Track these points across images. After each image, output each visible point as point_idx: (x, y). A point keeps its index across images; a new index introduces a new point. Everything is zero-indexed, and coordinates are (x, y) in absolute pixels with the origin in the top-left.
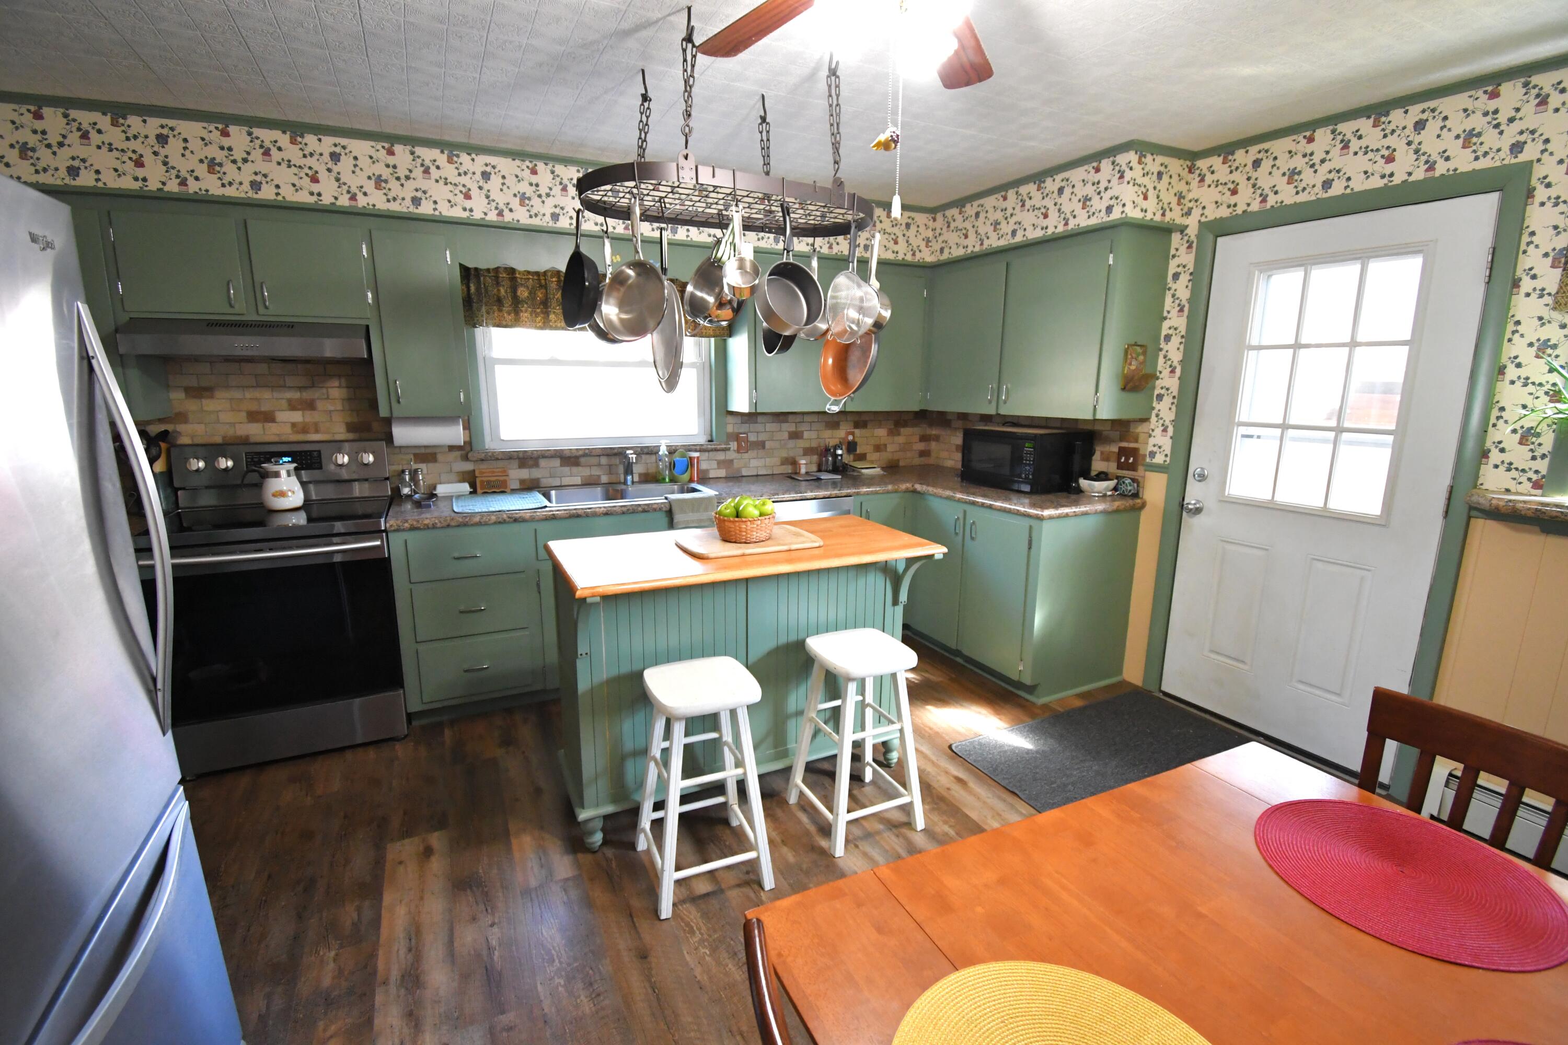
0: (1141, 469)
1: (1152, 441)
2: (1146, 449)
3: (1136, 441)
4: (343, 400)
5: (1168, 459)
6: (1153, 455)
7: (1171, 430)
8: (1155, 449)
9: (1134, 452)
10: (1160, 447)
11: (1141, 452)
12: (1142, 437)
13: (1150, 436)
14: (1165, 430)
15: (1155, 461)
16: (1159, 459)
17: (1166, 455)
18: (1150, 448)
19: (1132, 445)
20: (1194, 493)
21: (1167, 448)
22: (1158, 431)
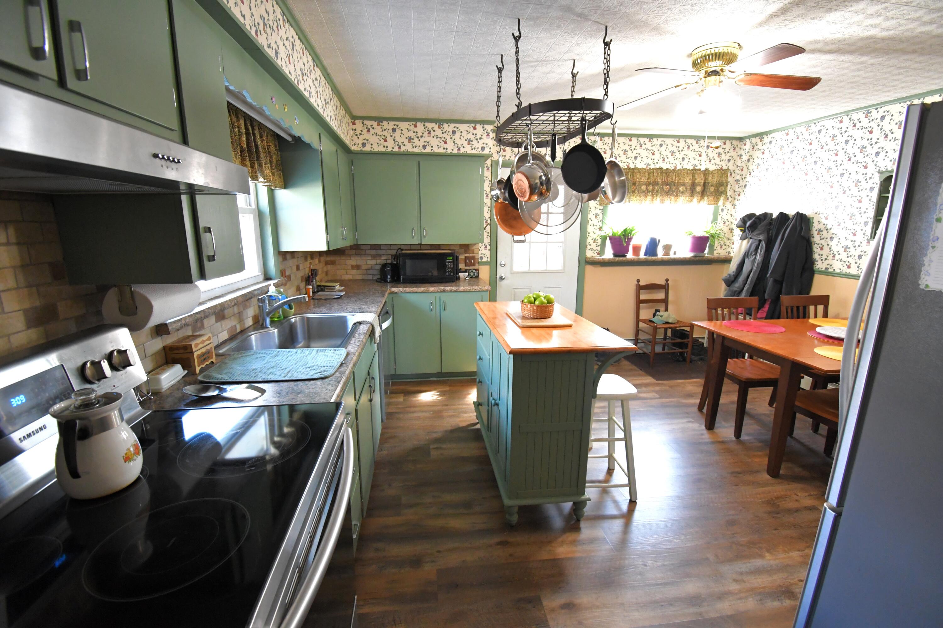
0: (477, 265)
1: (480, 252)
2: (478, 256)
3: (473, 253)
4: (14, 267)
5: (489, 259)
6: (481, 258)
7: (488, 247)
8: (482, 255)
9: (473, 258)
10: (484, 254)
11: (476, 257)
12: (476, 251)
13: (479, 250)
14: (486, 247)
15: (482, 261)
16: (484, 260)
17: (488, 258)
18: (480, 255)
19: (471, 255)
20: (501, 272)
21: (488, 255)
22: (483, 248)
